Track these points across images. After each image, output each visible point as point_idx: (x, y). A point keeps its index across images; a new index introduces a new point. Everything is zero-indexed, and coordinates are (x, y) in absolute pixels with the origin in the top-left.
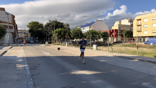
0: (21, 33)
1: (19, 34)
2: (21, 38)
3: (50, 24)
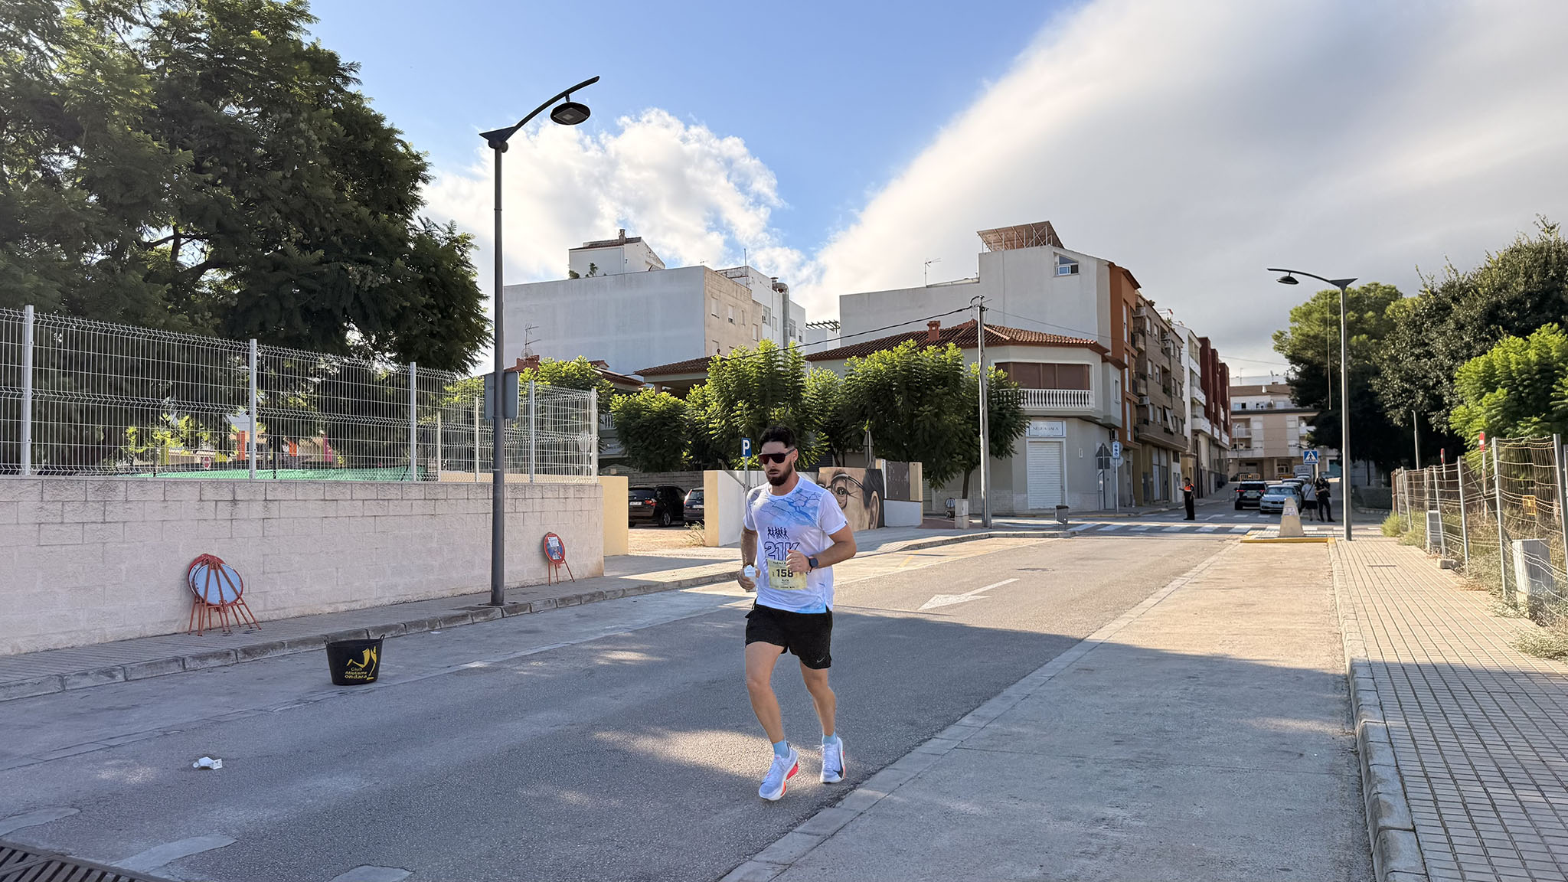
0: (1270, 410)
1: (1257, 423)
2: (1271, 460)
3: (1455, 300)
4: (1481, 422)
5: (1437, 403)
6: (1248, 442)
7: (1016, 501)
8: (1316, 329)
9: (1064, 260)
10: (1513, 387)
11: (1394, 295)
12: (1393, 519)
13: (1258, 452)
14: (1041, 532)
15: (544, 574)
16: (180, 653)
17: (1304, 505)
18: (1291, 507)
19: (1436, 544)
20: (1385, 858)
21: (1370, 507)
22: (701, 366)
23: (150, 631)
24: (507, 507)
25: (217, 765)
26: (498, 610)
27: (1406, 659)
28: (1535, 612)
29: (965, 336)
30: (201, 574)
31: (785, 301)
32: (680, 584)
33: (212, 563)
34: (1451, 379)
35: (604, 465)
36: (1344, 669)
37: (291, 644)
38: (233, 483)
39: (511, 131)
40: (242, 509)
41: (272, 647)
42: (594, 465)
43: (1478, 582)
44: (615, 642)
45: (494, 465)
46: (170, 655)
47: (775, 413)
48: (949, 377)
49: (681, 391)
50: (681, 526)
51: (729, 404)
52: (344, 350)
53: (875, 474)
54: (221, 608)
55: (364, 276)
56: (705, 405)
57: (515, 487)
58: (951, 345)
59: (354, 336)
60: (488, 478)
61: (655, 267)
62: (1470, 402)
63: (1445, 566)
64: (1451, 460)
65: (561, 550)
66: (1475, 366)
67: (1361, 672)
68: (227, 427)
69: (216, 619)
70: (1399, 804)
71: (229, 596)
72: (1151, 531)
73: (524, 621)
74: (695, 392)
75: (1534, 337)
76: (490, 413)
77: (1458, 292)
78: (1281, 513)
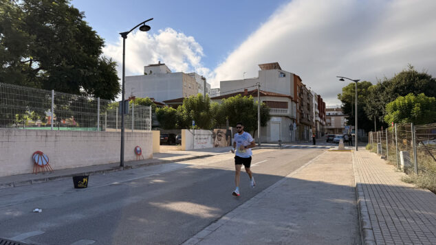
0: (336, 115)
1: (333, 119)
2: (336, 129)
3: (386, 86)
4: (392, 119)
5: (381, 114)
6: (330, 124)
7: (268, 139)
8: (349, 93)
9: (281, 73)
10: (401, 110)
11: (370, 84)
12: (368, 145)
13: (333, 126)
14: (274, 147)
15: (135, 157)
16: (31, 179)
17: (345, 141)
18: (341, 142)
19: (380, 152)
20: (364, 237)
21: (363, 142)
22: (181, 100)
23: (22, 173)
24: (125, 139)
25: (40, 211)
26: (122, 168)
27: (371, 183)
28: (406, 171)
29: (255, 93)
30: (37, 157)
31: (205, 82)
32: (174, 161)
33: (40, 153)
34: (385, 108)
35: (153, 127)
36: (355, 186)
37: (63, 177)
38: (47, 131)
39: (128, 33)
40: (49, 139)
41: (58, 177)
42: (150, 127)
43: (391, 162)
44: (155, 177)
45: (122, 127)
46: (28, 179)
47: (202, 114)
48: (250, 104)
49: (175, 107)
50: (174, 145)
51: (189, 111)
52: (79, 93)
53: (229, 131)
54: (42, 166)
55: (85, 73)
56: (182, 111)
57: (127, 133)
58: (251, 96)
59: (82, 90)
60: (120, 130)
61: (169, 72)
62: (390, 114)
63: (382, 158)
64: (384, 129)
65: (141, 151)
66: (391, 104)
67: (359, 186)
68: (45, 115)
69: (41, 169)
70: (368, 222)
71: (45, 163)
72: (304, 148)
73: (129, 171)
74: (179, 107)
75: (406, 97)
76: (121, 112)
77: (387, 84)
78: (338, 143)
